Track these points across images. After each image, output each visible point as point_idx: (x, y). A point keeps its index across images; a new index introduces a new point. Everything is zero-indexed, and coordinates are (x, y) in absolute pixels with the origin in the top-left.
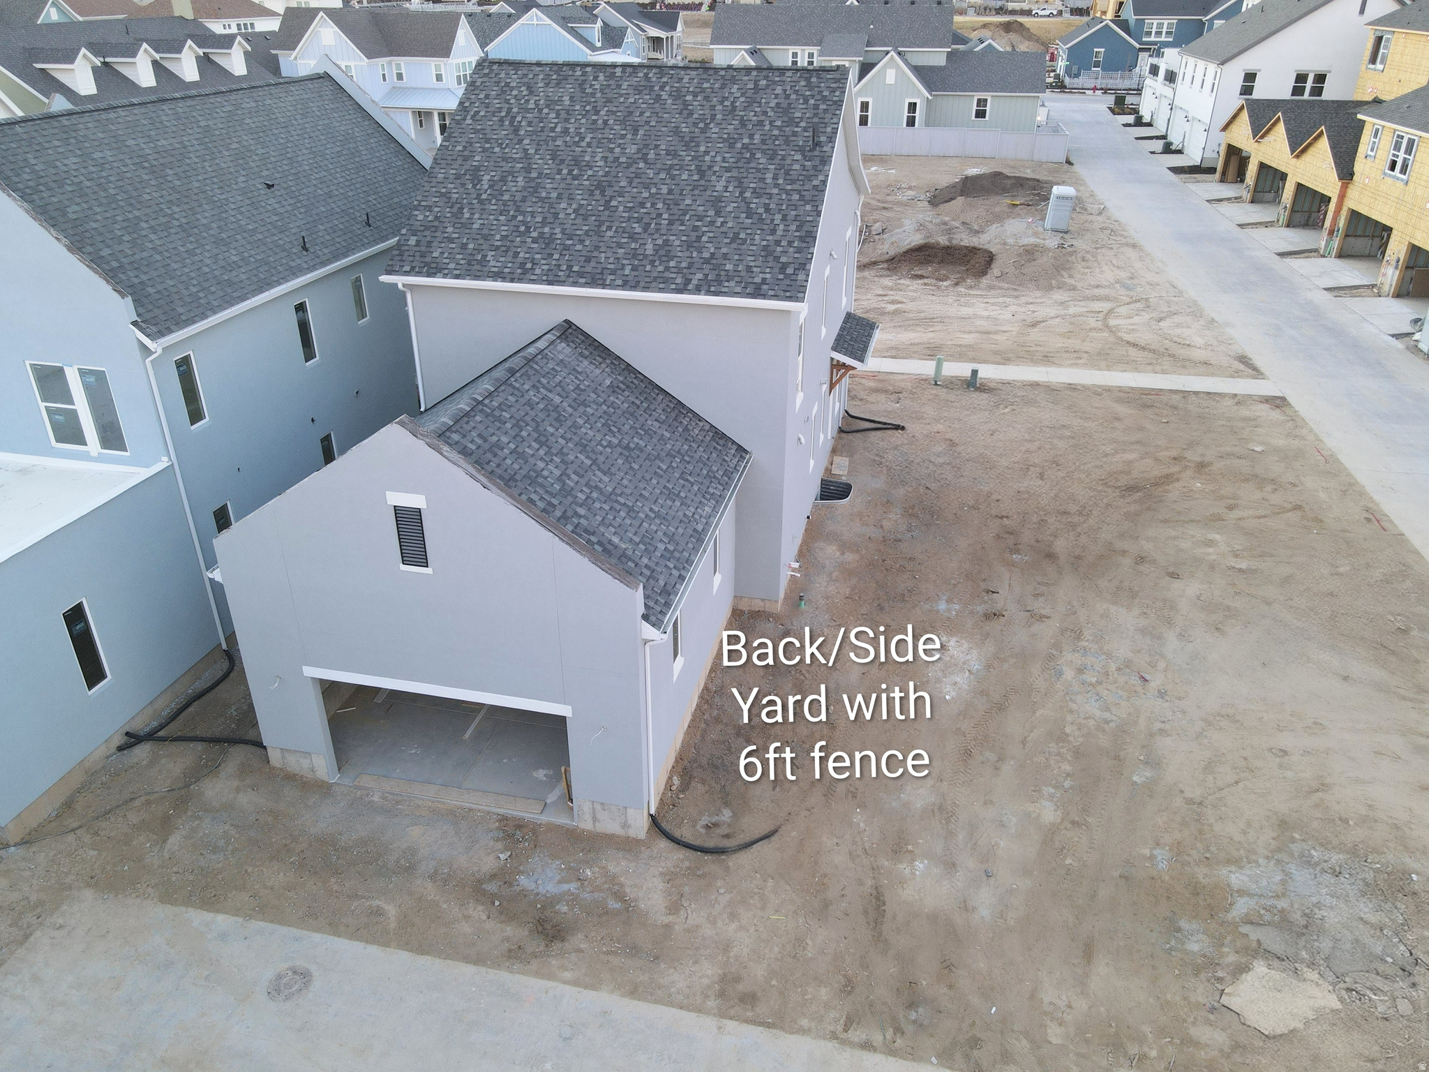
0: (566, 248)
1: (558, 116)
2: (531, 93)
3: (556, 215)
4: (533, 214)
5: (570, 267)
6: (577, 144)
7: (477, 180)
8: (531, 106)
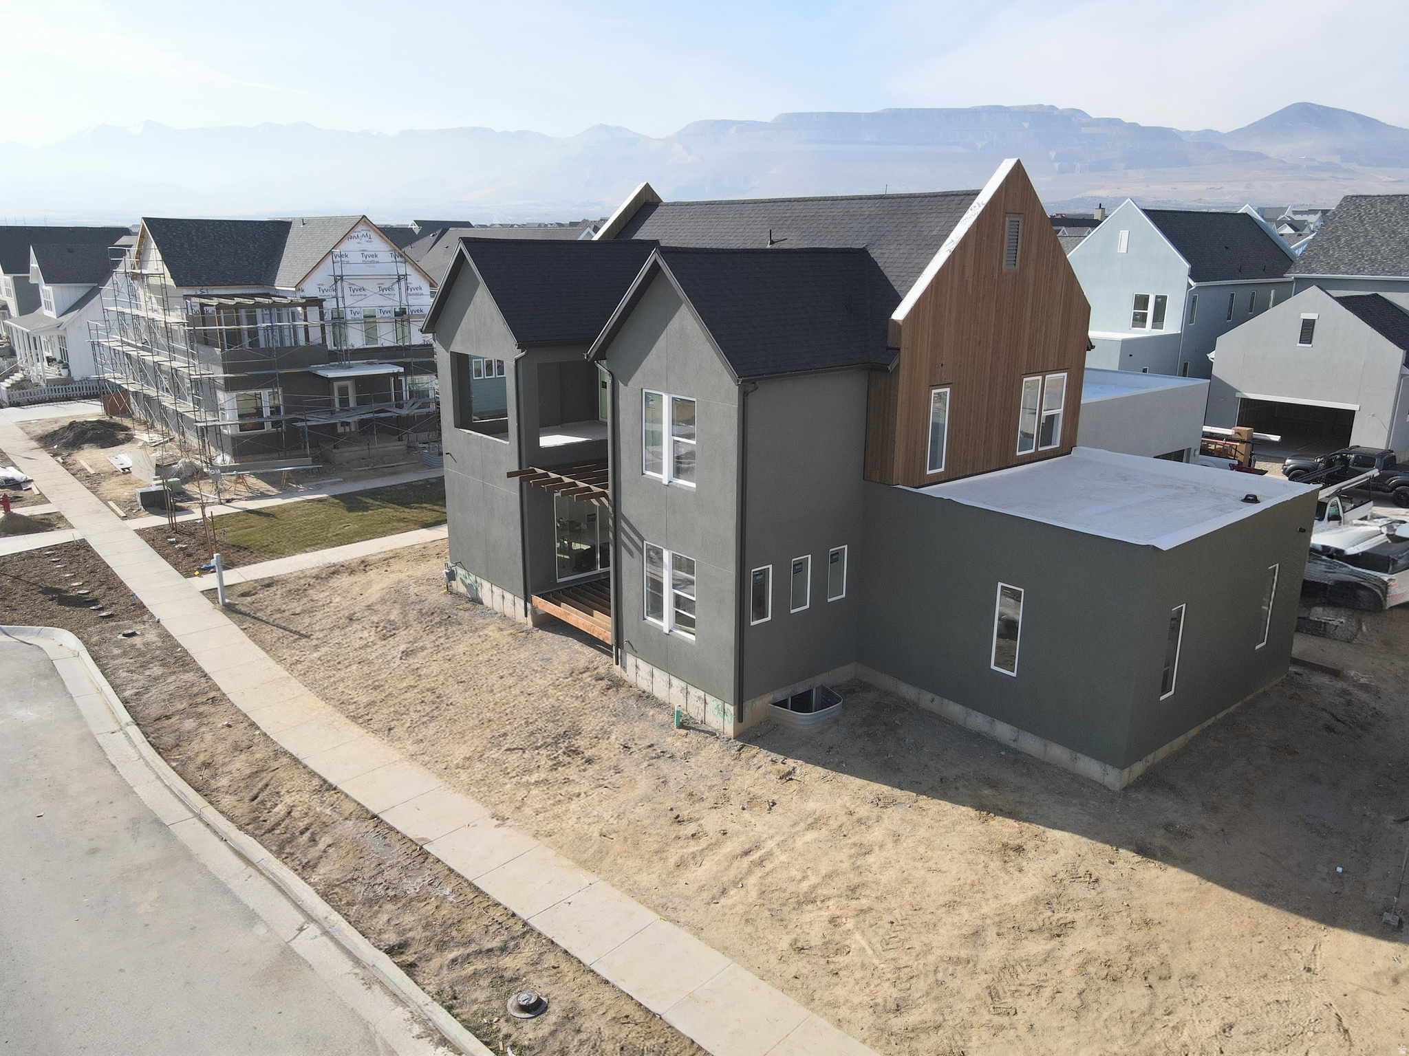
0: (1383, 263)
1: (1386, 215)
2: (1372, 207)
3: (1379, 252)
4: (1366, 252)
5: (1383, 270)
6: (1395, 226)
7: (1338, 239)
8: (1372, 211)
